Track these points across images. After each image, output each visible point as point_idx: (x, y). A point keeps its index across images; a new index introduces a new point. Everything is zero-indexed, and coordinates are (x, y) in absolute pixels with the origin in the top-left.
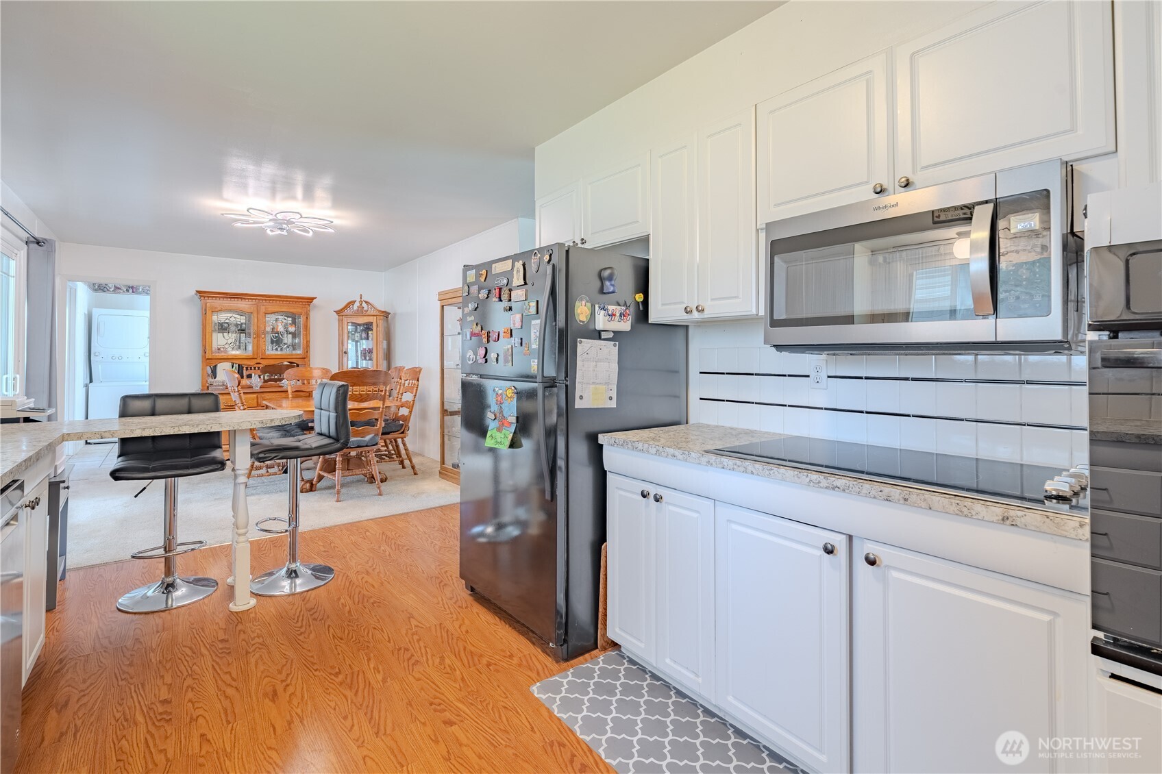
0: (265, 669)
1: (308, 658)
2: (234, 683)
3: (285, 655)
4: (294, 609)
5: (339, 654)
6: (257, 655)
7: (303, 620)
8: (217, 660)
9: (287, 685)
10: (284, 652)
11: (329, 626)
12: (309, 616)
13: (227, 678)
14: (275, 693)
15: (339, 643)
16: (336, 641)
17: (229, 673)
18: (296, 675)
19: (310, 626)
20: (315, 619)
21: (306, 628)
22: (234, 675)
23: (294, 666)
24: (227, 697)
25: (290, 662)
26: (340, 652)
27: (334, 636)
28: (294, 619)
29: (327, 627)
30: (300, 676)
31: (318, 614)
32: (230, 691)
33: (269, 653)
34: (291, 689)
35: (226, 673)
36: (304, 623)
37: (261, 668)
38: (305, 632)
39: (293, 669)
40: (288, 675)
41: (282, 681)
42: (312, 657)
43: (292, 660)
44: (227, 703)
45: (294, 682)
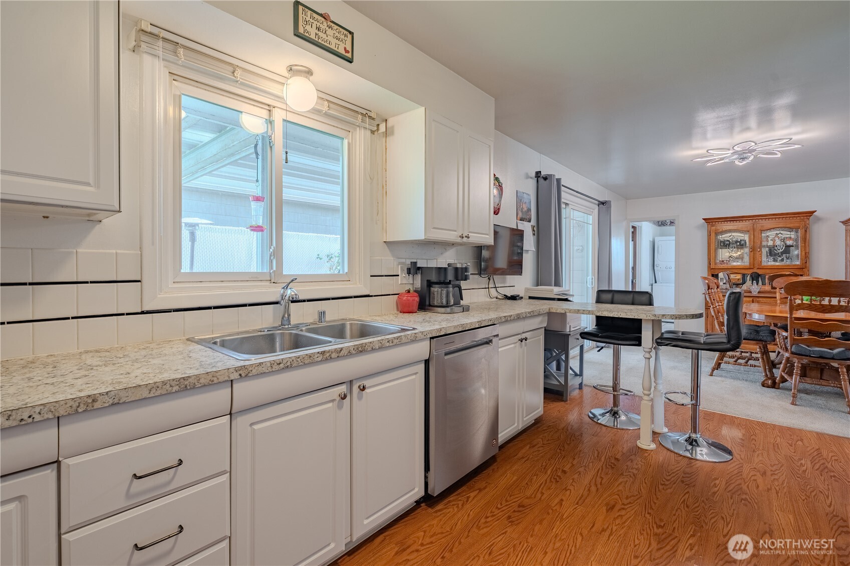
0: (621, 490)
1: (652, 503)
2: (599, 486)
3: (641, 490)
4: (676, 466)
5: (675, 515)
6: (625, 480)
7: (674, 476)
8: (604, 468)
9: (623, 509)
10: (642, 487)
11: (688, 492)
12: (681, 477)
13: (599, 480)
14: (613, 507)
15: (682, 509)
16: (682, 505)
17: (602, 478)
18: (634, 507)
19: (674, 483)
20: (683, 482)
21: (670, 483)
22: (603, 482)
23: (638, 501)
24: (589, 490)
25: (639, 496)
26: (677, 514)
27: (684, 500)
28: (669, 472)
29: (686, 491)
30: (635, 509)
31: (689, 479)
32: (593, 489)
33: (633, 483)
34: (623, 513)
35: (601, 477)
36: (672, 479)
37: (620, 488)
38: (667, 485)
39: (636, 502)
40: (630, 503)
41: (623, 504)
42: (655, 503)
43: (641, 496)
44: (586, 493)
45: (628, 510)
